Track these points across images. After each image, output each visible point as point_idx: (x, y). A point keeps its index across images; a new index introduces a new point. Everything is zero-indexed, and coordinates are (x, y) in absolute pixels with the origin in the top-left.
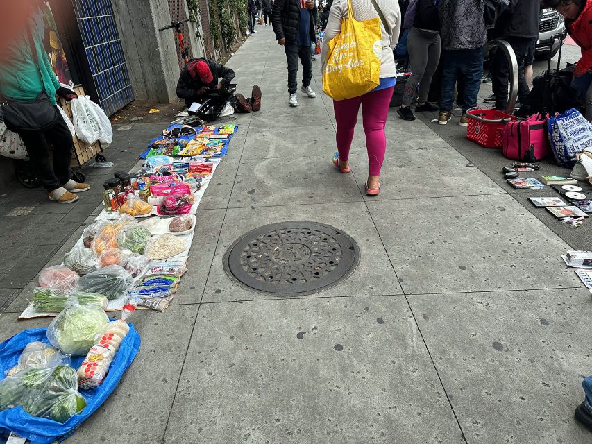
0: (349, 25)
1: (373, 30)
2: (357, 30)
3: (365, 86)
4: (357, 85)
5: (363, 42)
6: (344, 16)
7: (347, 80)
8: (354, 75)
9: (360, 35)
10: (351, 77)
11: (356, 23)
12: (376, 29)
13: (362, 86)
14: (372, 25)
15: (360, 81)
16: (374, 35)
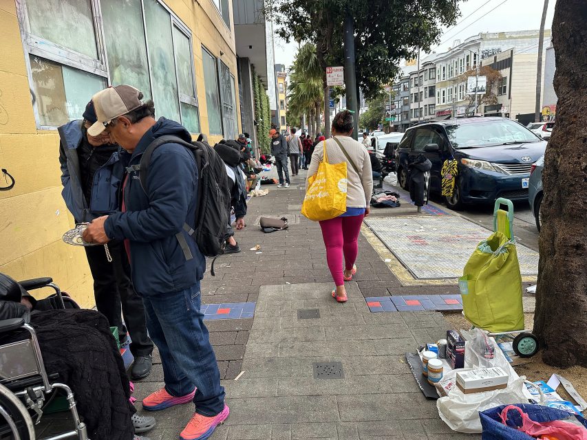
0: (322, 167)
1: (340, 171)
2: (328, 170)
3: (330, 212)
4: (324, 211)
5: (331, 179)
6: (320, 160)
7: (317, 206)
8: (322, 203)
9: (330, 174)
10: (319, 204)
11: (328, 165)
12: (343, 170)
13: (328, 211)
14: (341, 168)
15: (326, 208)
16: (341, 175)
